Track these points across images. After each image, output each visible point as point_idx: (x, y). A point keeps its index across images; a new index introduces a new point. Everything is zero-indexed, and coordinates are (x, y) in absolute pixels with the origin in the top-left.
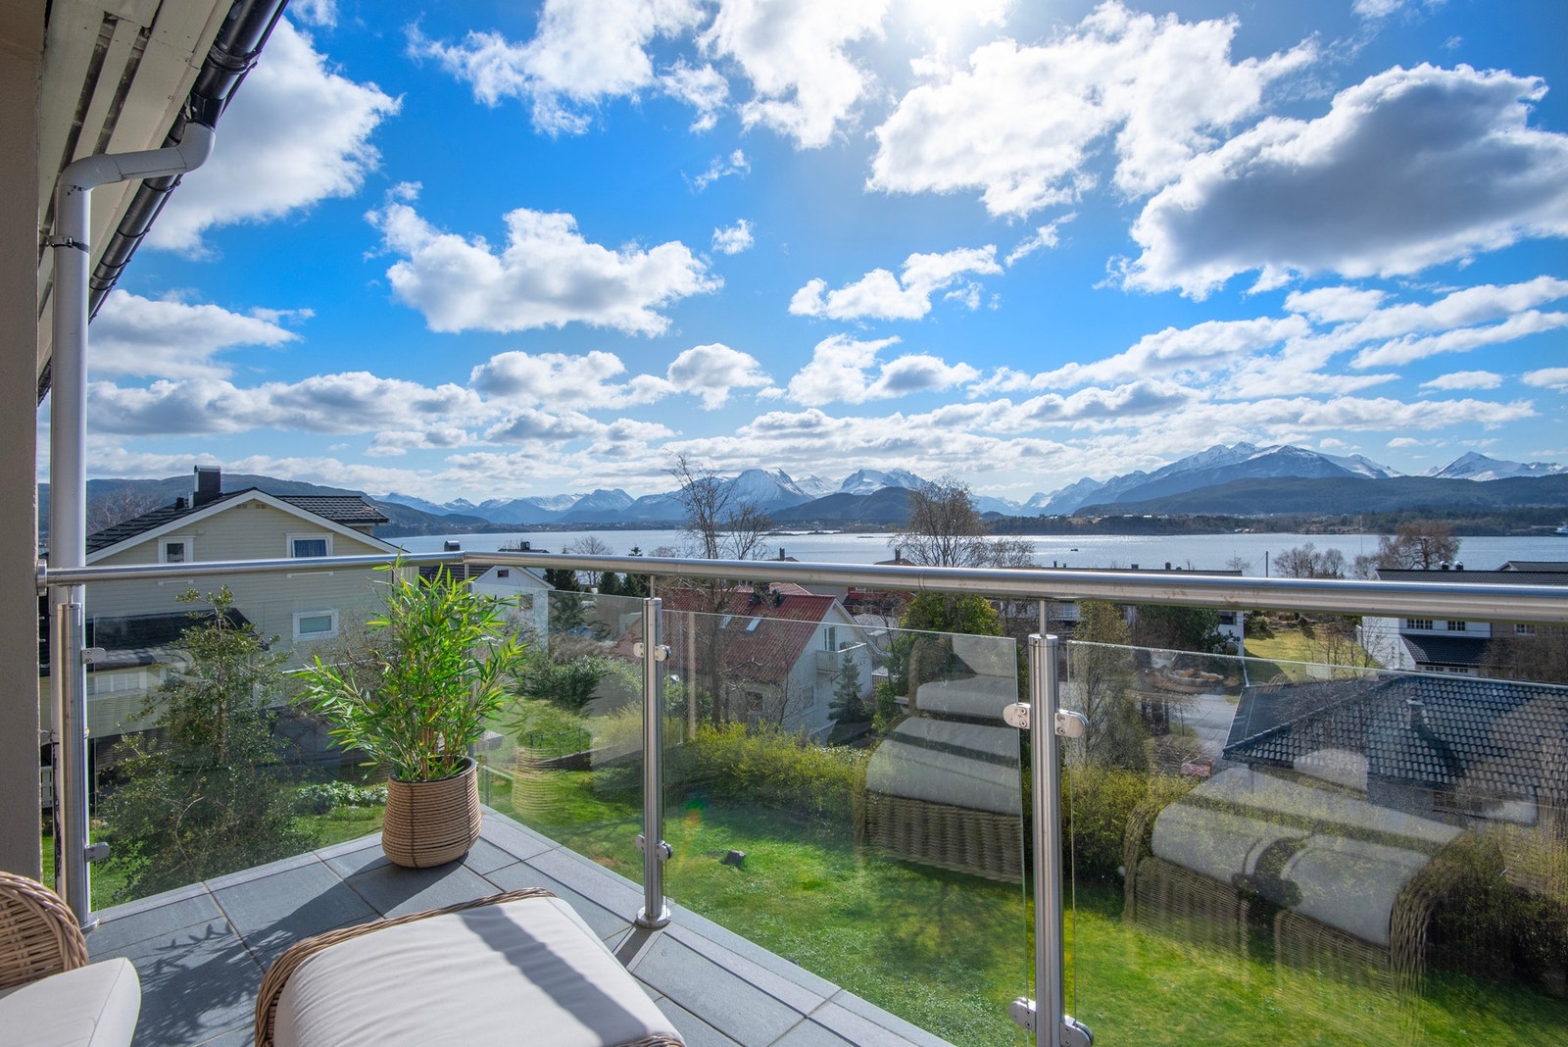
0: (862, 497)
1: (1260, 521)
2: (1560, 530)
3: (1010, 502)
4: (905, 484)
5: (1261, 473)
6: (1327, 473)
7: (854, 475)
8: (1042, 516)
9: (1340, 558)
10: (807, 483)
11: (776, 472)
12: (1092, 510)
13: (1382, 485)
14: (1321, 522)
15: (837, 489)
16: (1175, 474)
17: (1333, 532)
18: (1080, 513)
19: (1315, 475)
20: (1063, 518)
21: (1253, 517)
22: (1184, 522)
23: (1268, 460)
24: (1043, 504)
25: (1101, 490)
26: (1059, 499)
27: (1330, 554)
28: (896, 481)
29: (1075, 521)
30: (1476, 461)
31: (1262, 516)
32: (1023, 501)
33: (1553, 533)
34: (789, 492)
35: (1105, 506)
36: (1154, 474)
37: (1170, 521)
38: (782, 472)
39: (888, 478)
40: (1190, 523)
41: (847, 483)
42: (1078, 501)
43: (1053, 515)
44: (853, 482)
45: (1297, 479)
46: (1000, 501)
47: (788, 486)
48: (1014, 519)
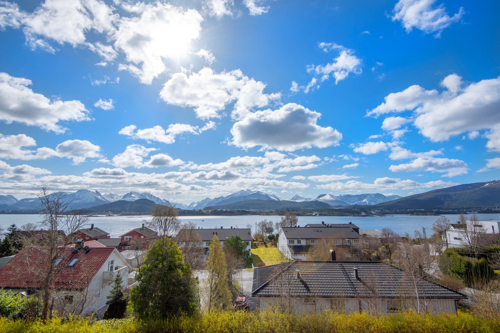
0: (131, 202)
1: (252, 212)
3: (184, 205)
4: (148, 198)
5: (253, 198)
6: (267, 199)
7: (128, 194)
8: (194, 210)
9: (272, 223)
10: (108, 196)
11: (94, 191)
12: (209, 208)
13: (279, 203)
14: (266, 212)
15: (121, 199)
16: (232, 197)
17: (269, 215)
18: (205, 209)
19: (265, 199)
20: (200, 210)
21: (250, 210)
22: (234, 212)
23: (254, 195)
24: (195, 206)
25: (211, 202)
26: (199, 204)
27: (270, 222)
28: (145, 196)
29: (204, 211)
30: (297, 197)
31: (253, 210)
32: (188, 205)
33: (312, 215)
34: (99, 199)
35: (213, 207)
36: (226, 197)
37: (226, 211)
38: (97, 191)
39: (142, 195)
41: (125, 197)
42: (205, 205)
43: (197, 209)
44: (127, 196)
45: (260, 200)
46: (181, 204)
47: (99, 197)
48: (185, 211)
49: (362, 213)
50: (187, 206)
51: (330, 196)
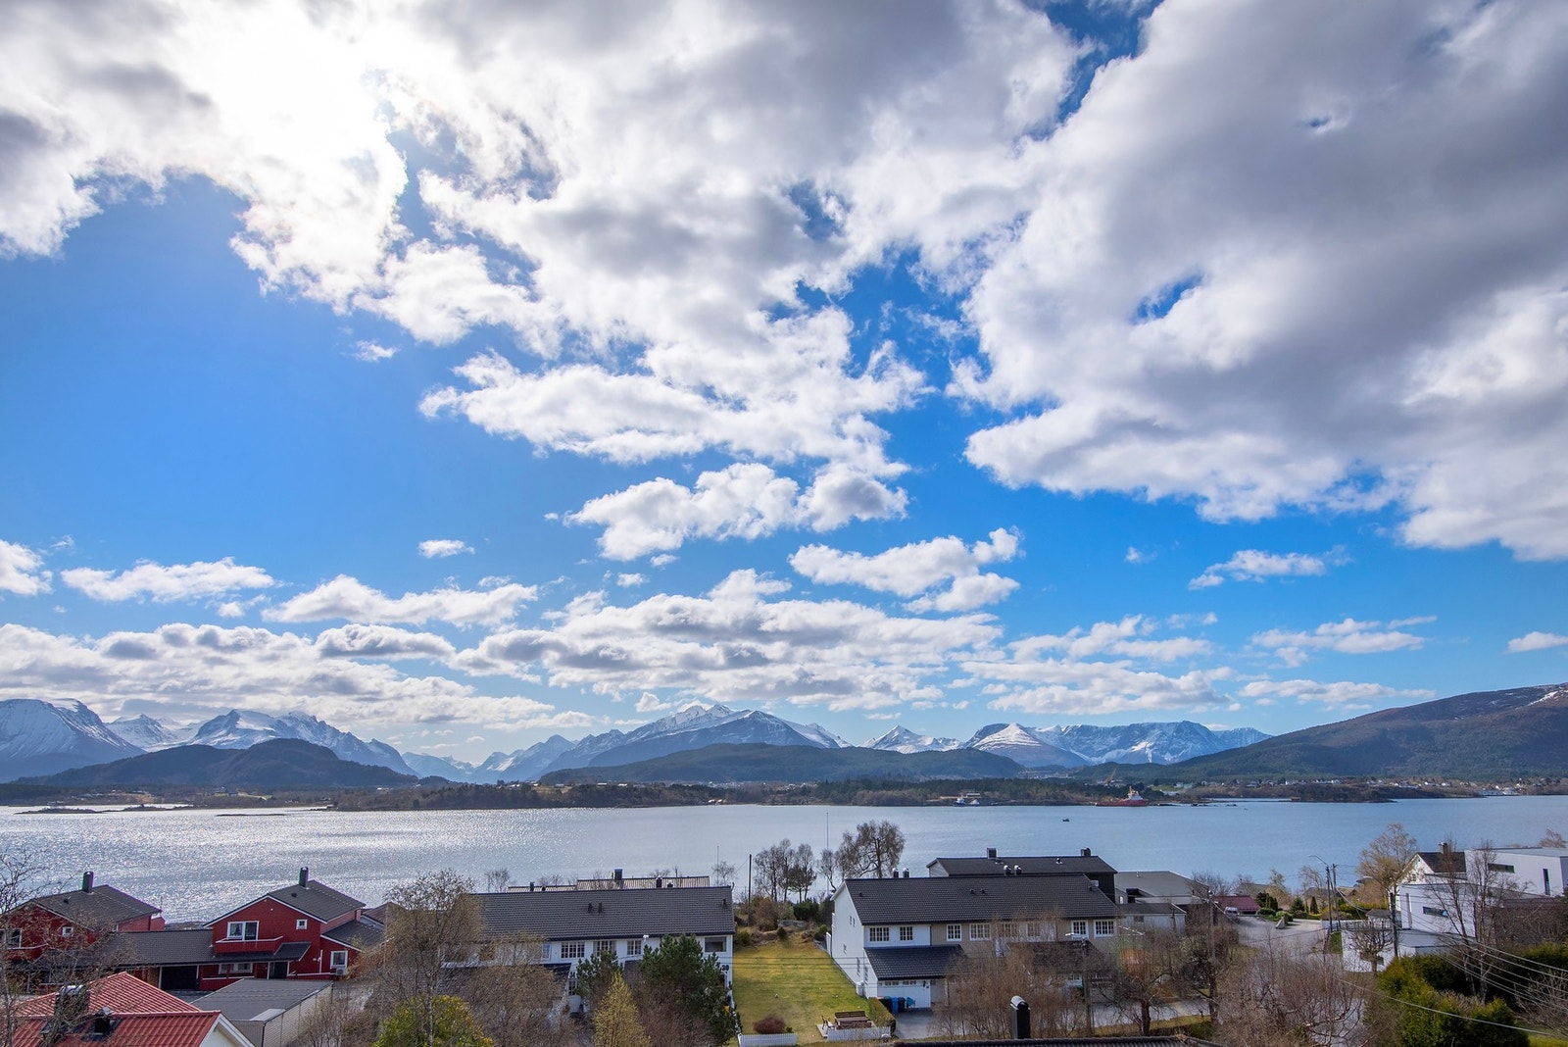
0: (231, 751)
1: (731, 791)
2: (959, 800)
3: (460, 764)
4: (305, 734)
5: (733, 738)
6: (790, 742)
7: (220, 718)
8: (501, 783)
10: (130, 726)
11: (70, 706)
12: (561, 776)
13: (833, 755)
14: (785, 792)
15: (191, 739)
16: (652, 735)
17: (795, 803)
18: (547, 780)
19: (780, 742)
20: (526, 787)
21: (725, 786)
22: (660, 792)
23: (739, 725)
24: (503, 767)
25: (572, 752)
26: (522, 761)
28: (292, 729)
29: (541, 790)
30: (905, 734)
31: (733, 784)
32: (476, 763)
33: (954, 803)
34: (91, 739)
35: (577, 771)
36: (631, 734)
37: (630, 790)
38: (82, 707)
39: (279, 724)
40: (666, 792)
41: (206, 729)
42: (545, 765)
43: (515, 782)
44: (217, 728)
45: (764, 746)
46: (447, 761)
47: (94, 731)
48: (464, 788)
49: (1130, 795)
50: (471, 769)
51: (1019, 731)
